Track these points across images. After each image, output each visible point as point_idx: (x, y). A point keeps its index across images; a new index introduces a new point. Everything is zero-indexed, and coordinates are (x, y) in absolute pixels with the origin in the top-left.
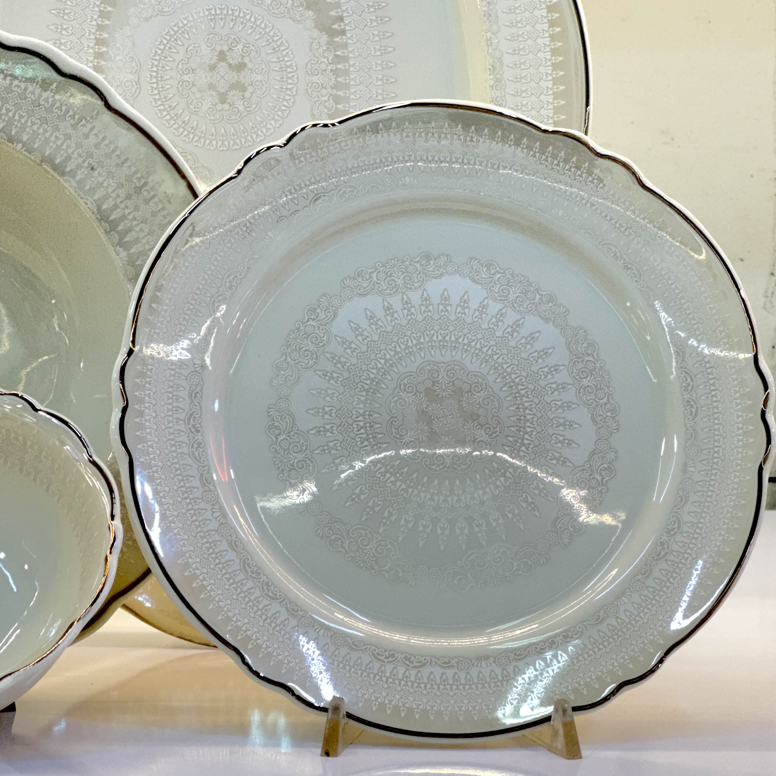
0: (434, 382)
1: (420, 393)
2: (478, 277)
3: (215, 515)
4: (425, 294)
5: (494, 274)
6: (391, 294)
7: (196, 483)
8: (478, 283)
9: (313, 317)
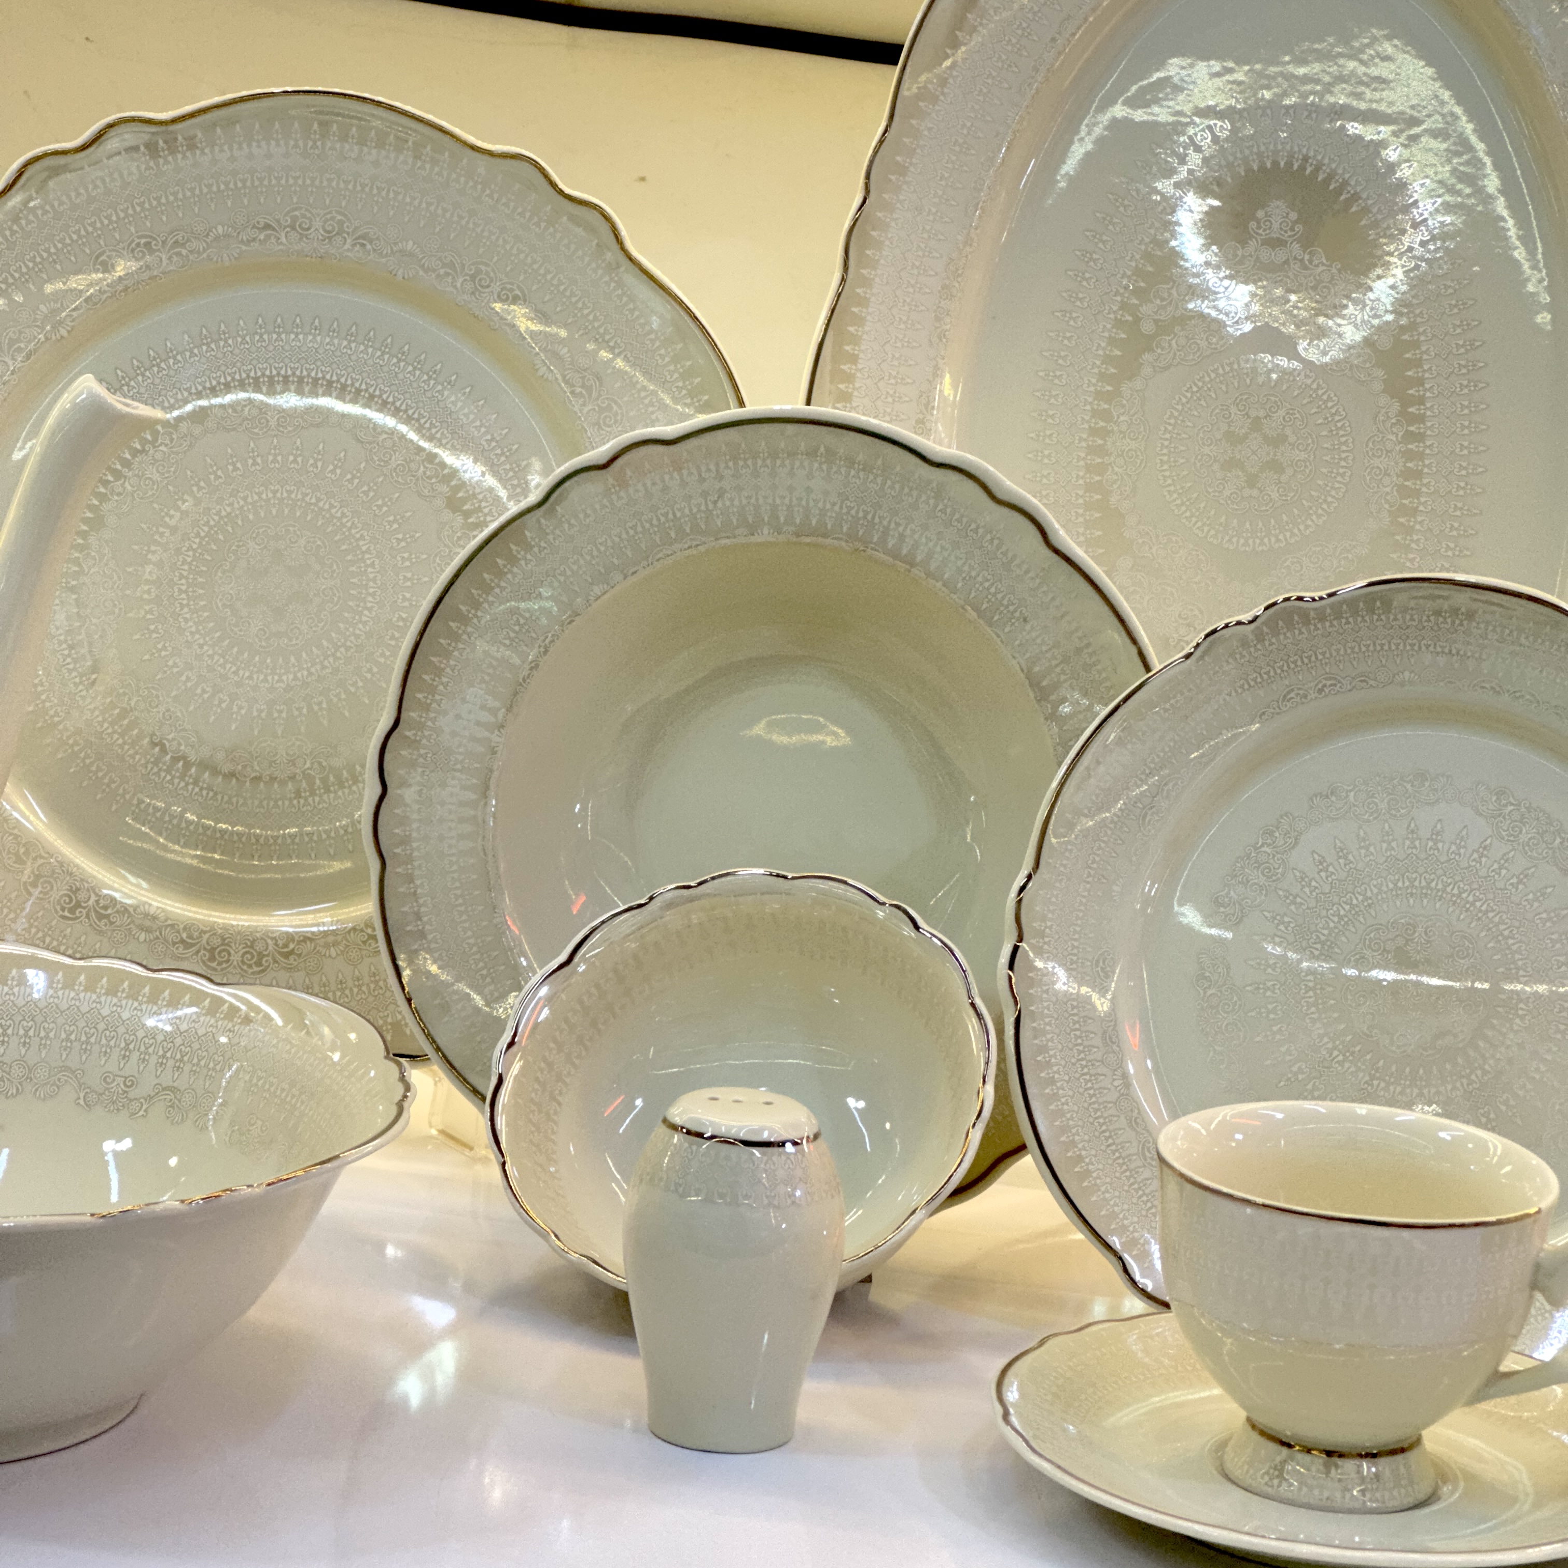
0: (1407, 941)
1: (1388, 952)
2: (1484, 808)
3: (1116, 1083)
4: (1413, 825)
5: (1506, 806)
6: (1369, 821)
7: (1097, 1041)
8: (1481, 815)
9: (1269, 841)
